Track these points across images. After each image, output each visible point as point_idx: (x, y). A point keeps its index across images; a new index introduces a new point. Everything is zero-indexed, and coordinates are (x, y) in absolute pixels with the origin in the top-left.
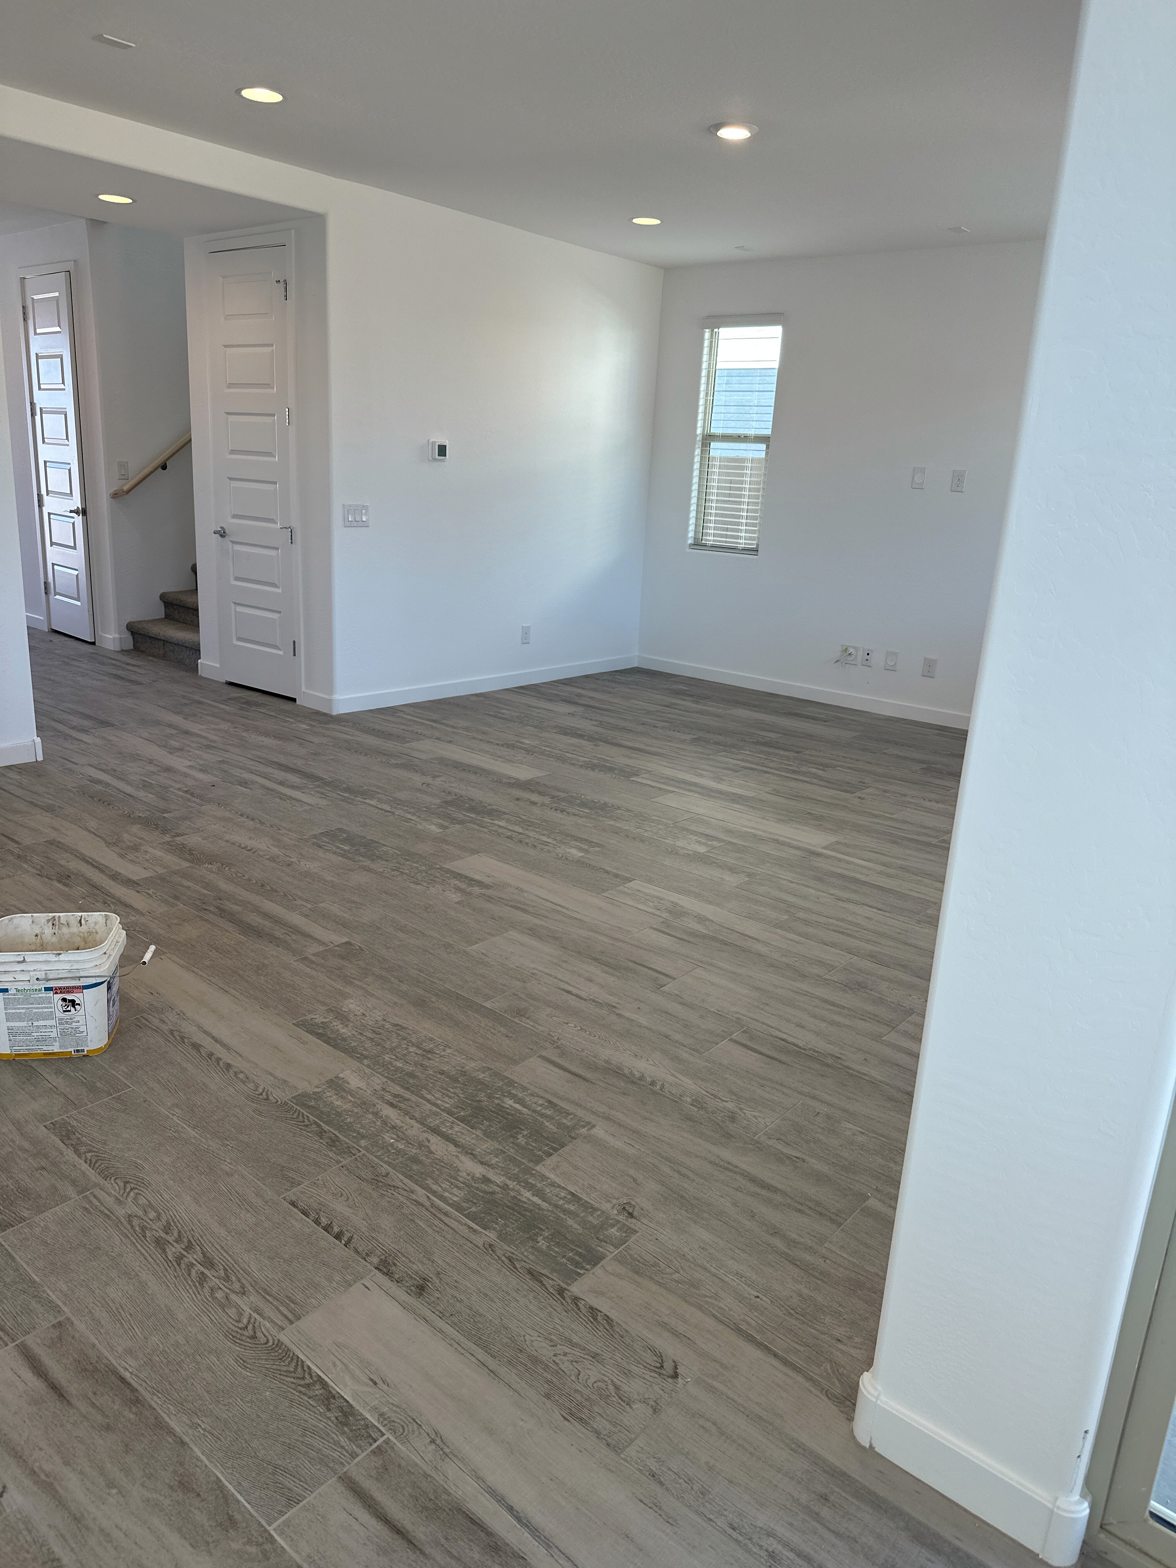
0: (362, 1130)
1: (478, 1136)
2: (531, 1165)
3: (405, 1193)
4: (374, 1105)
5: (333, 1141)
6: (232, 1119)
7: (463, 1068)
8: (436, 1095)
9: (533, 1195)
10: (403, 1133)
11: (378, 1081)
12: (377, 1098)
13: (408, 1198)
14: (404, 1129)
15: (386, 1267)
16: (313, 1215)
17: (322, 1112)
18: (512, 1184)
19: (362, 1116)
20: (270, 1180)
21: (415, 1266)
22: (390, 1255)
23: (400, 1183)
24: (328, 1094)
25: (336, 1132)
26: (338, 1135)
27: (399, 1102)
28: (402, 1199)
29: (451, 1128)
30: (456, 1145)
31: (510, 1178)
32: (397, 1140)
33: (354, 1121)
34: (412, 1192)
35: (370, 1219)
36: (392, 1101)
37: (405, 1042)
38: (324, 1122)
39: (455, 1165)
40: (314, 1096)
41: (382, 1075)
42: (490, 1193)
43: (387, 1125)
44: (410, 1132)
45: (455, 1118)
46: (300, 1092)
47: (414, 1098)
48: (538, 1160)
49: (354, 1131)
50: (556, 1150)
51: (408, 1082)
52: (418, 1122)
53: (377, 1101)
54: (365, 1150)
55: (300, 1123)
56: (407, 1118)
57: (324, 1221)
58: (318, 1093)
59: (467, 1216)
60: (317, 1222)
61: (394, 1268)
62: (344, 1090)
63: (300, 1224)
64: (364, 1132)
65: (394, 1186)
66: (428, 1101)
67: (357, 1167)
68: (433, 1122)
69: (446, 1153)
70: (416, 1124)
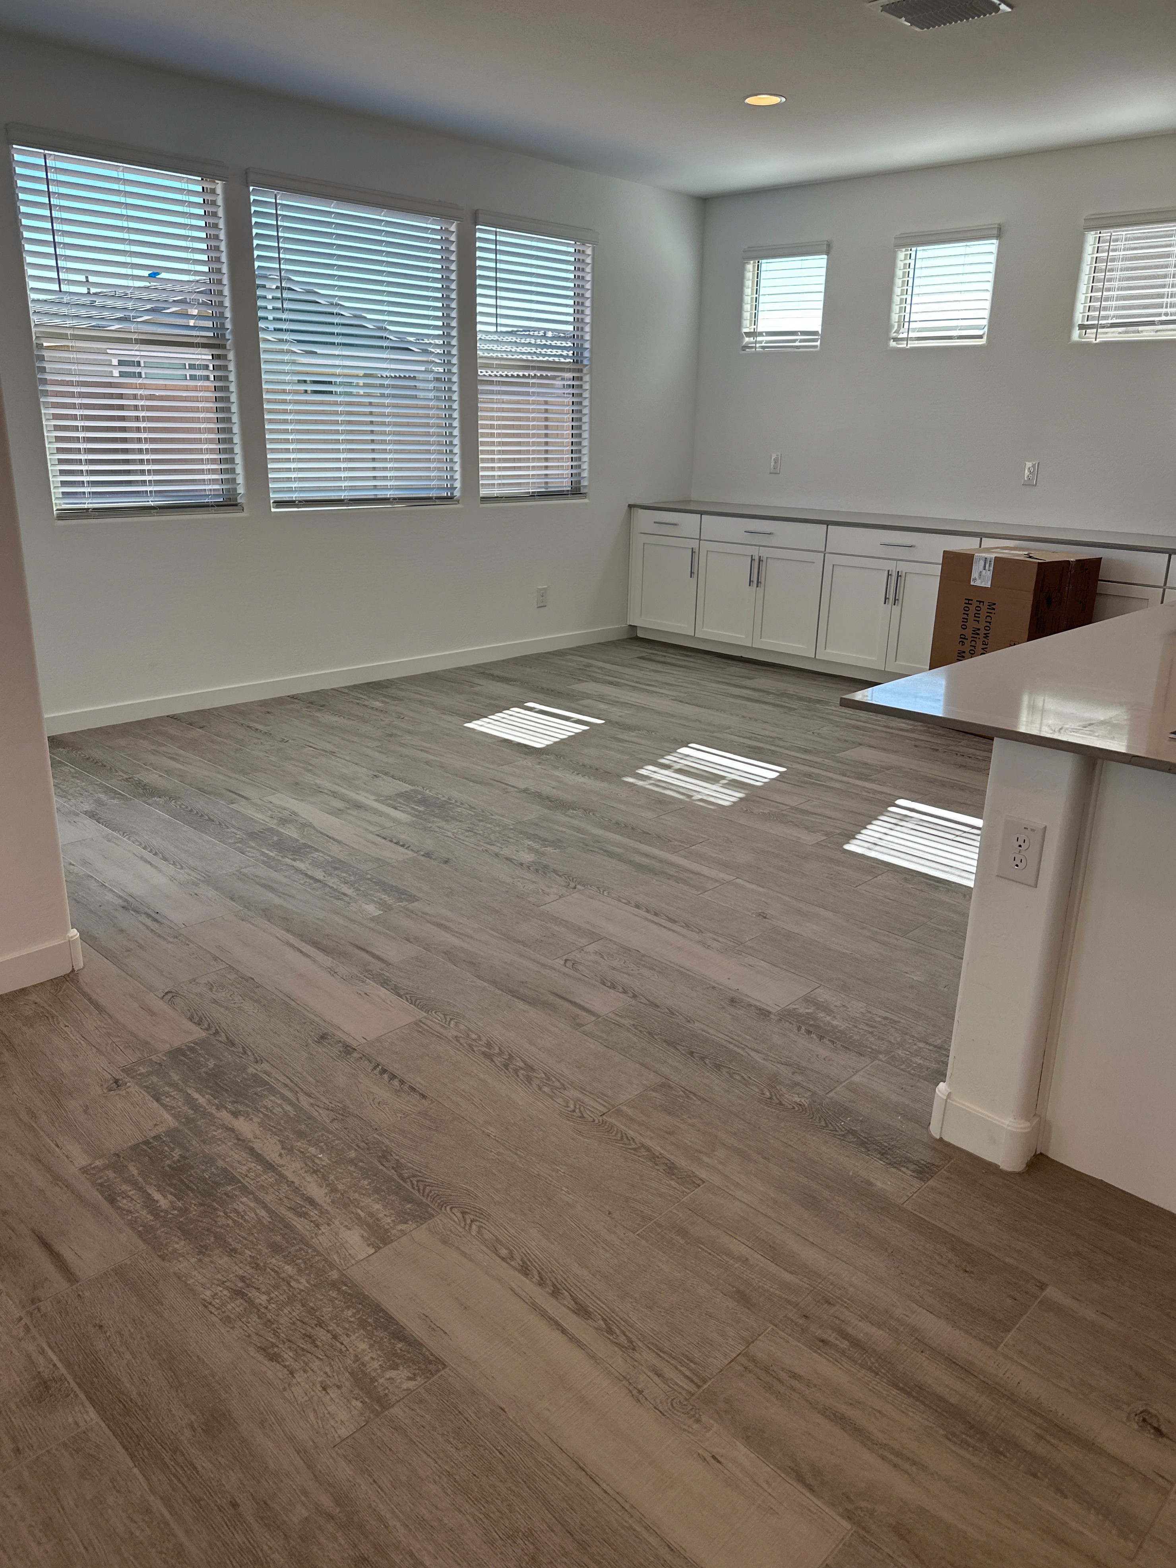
0: (353, 1169)
1: (224, 1160)
2: (181, 1128)
3: (318, 1103)
4: (333, 1202)
5: (384, 1157)
6: (500, 1186)
7: (200, 1260)
8: (253, 1215)
9: (197, 1100)
10: (306, 1165)
11: (323, 1240)
12: (327, 1212)
13: (318, 1099)
14: (303, 1170)
15: (348, 1050)
16: (406, 1088)
17: (397, 1194)
18: (213, 1110)
19: (350, 1187)
20: (447, 1118)
21: (324, 1050)
22: (343, 1057)
23: (321, 1112)
24: (389, 1220)
25: (381, 1167)
26: (379, 1164)
27: (302, 1206)
28: (323, 1099)
29: (250, 1169)
30: (252, 1149)
31: (211, 1115)
32: (315, 1156)
33: (359, 1181)
34: (311, 1104)
35: (355, 1083)
36: (310, 1208)
37: (269, 1316)
38: (394, 1180)
39: (261, 1129)
40: (406, 1216)
41: (315, 1250)
42: (237, 1102)
43: (323, 1174)
44: (299, 1166)
45: (241, 1182)
46: (425, 1226)
47: (283, 1211)
48: (170, 1133)
49: (361, 1168)
50: (147, 1143)
51: (283, 1236)
52: (286, 1178)
53: (329, 1209)
54: (352, 1147)
55: (422, 1179)
56: (297, 1184)
57: (396, 1083)
58: (401, 1222)
59: (267, 1083)
60: (402, 1082)
61: (341, 1049)
62: (368, 1225)
63: (418, 1081)
64: (349, 1168)
65: (328, 1109)
66: (265, 1207)
67: (361, 1128)
68: (269, 1178)
69: (265, 1141)
70: (288, 1175)
